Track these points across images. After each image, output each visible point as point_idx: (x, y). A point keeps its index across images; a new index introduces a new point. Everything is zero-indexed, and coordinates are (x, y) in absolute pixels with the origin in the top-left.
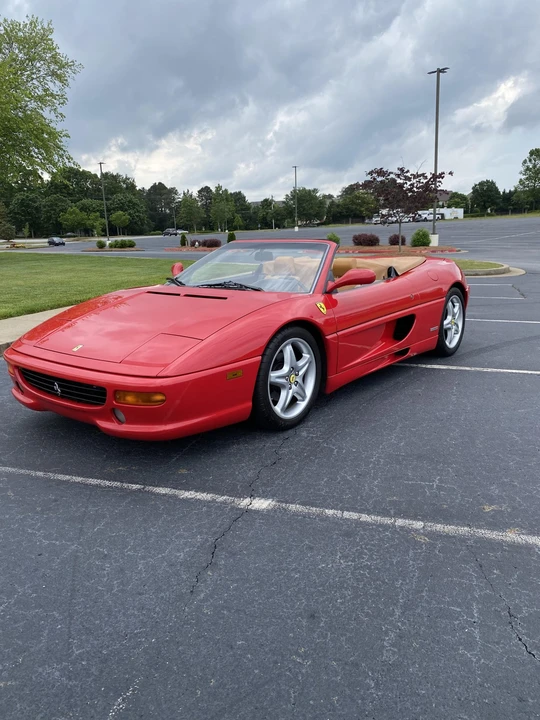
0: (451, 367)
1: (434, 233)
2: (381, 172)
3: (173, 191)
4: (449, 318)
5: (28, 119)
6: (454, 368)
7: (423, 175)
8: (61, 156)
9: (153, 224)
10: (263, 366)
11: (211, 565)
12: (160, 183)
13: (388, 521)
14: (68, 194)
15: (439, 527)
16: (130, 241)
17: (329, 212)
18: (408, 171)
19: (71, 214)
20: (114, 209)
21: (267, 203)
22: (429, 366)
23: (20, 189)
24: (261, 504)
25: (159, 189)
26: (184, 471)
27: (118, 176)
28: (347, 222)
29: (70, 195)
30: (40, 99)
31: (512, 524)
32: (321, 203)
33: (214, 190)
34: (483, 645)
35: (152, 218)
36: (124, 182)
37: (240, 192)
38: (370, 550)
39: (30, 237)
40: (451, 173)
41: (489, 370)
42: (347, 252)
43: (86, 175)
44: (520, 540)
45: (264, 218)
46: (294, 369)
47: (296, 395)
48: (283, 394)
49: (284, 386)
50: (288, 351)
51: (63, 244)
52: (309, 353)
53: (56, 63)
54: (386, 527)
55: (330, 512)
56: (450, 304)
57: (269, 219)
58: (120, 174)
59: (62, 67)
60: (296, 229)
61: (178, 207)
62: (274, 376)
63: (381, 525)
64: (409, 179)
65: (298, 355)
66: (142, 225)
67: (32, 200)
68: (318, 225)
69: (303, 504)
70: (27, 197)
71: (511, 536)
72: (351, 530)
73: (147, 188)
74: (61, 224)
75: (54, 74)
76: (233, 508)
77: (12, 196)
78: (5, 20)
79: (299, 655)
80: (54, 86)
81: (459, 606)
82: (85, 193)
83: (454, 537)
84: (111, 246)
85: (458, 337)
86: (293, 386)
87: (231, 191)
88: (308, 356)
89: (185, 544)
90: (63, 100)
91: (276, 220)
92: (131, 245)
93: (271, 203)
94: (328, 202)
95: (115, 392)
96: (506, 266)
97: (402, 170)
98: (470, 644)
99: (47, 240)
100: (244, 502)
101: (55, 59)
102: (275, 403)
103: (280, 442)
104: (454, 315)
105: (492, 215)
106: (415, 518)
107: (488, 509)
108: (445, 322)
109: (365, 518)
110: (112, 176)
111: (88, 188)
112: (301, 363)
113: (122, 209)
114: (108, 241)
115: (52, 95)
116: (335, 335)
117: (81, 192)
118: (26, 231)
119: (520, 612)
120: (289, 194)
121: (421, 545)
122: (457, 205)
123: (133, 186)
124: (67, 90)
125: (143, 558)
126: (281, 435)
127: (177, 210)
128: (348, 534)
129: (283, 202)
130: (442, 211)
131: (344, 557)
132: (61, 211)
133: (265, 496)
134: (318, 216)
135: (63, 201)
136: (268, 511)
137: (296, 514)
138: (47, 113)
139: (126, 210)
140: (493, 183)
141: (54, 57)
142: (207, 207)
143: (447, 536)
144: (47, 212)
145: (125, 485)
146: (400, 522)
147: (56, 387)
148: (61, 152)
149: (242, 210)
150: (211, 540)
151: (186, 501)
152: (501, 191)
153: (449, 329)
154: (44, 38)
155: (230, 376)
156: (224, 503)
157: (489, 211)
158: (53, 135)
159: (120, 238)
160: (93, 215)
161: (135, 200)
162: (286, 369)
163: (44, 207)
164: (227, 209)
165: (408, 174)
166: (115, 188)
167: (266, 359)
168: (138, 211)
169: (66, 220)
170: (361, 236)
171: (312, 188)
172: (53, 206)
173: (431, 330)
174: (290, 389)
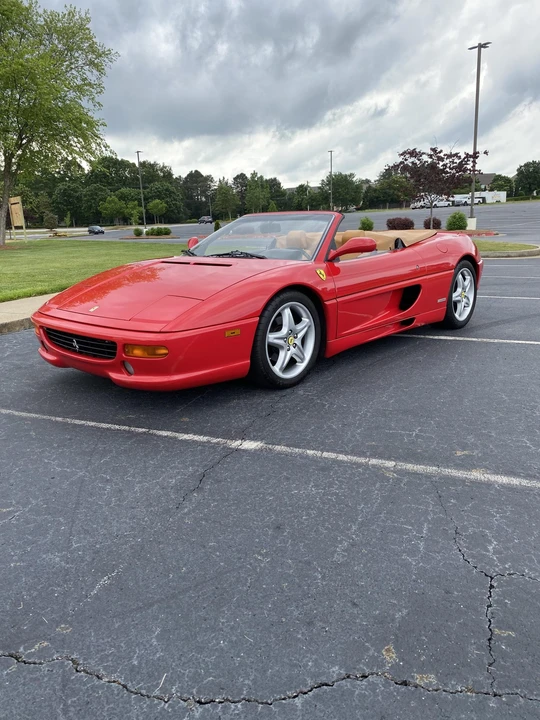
0: (458, 338)
1: (471, 217)
2: (413, 153)
3: (209, 178)
4: (459, 290)
5: (67, 109)
6: (461, 339)
7: (456, 155)
8: (99, 145)
9: (189, 212)
10: (261, 327)
11: (198, 489)
12: (196, 171)
13: (362, 460)
14: (108, 183)
15: (410, 467)
16: (165, 229)
17: (366, 196)
18: (441, 152)
19: (110, 202)
20: (151, 198)
21: (302, 189)
22: (436, 337)
23: (62, 179)
24: (250, 445)
25: (195, 177)
26: (187, 419)
27: (155, 165)
28: (384, 208)
29: (110, 184)
30: (79, 89)
31: (479, 466)
32: (358, 187)
33: (249, 176)
34: (425, 553)
35: (188, 206)
36: (161, 170)
37: (275, 179)
38: (340, 482)
39: (71, 226)
40: (486, 153)
41: (496, 341)
43: (124, 164)
44: (483, 478)
45: (299, 204)
47: (294, 357)
48: (282, 354)
49: (282, 347)
50: (287, 314)
51: (103, 232)
52: (308, 318)
53: (93, 52)
54: (359, 465)
55: (310, 452)
56: (460, 276)
57: (304, 205)
59: (99, 56)
61: (214, 195)
62: (272, 338)
63: (355, 463)
64: (442, 159)
66: (179, 213)
67: (75, 191)
68: (354, 210)
69: (287, 446)
70: (69, 187)
71: (476, 475)
72: (326, 467)
73: (184, 176)
74: (100, 213)
75: (91, 63)
76: (224, 447)
77: (55, 186)
78: (45, 11)
79: (261, 555)
80: (92, 75)
81: (412, 525)
82: (124, 182)
83: (422, 474)
84: (148, 234)
85: (468, 310)
86: (292, 348)
87: (268, 177)
88: (307, 320)
89: (178, 473)
90: (100, 88)
91: (312, 206)
92: (167, 233)
93: (306, 189)
94: (365, 187)
95: (125, 346)
97: (434, 150)
98: (413, 552)
99: (87, 229)
100: (235, 444)
101: (92, 49)
102: (274, 363)
103: (277, 399)
104: (464, 289)
105: (538, 198)
106: (389, 459)
107: (459, 453)
108: (454, 295)
109: (341, 457)
110: (150, 164)
111: (126, 177)
112: (299, 326)
113: (159, 197)
114: (145, 229)
115: (90, 84)
116: (335, 301)
117: (120, 181)
118: (67, 220)
119: (466, 530)
120: (325, 179)
121: (388, 479)
122: (500, 188)
123: (170, 175)
124: (104, 78)
125: (139, 482)
126: (280, 393)
127: (212, 198)
128: (323, 469)
129: (319, 188)
130: (483, 194)
131: (316, 486)
132: (101, 200)
133: (254, 439)
134: (354, 201)
135: (102, 190)
136: (255, 450)
137: (280, 453)
138: (85, 103)
139: (163, 199)
141: (91, 46)
142: (242, 195)
143: (415, 474)
144: (88, 201)
145: (133, 429)
146: (374, 461)
147: (75, 344)
148: (99, 141)
149: (277, 196)
150: (201, 470)
151: (186, 441)
153: (459, 301)
154: (82, 27)
155: (228, 334)
156: (218, 443)
157: (535, 194)
158: (91, 124)
159: (155, 227)
160: (131, 204)
161: (172, 189)
162: (284, 331)
163: (85, 196)
164: (262, 195)
165: (442, 155)
166: (152, 176)
167: (264, 320)
168: (175, 200)
169: (106, 209)
170: (394, 220)
171: (348, 173)
172: (93, 195)
173: (439, 301)
174: (289, 350)
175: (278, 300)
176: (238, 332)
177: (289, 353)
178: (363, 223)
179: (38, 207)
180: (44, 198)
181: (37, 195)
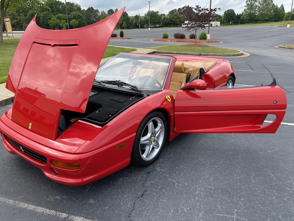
1: (209, 34)
2: (188, 8)
3: (97, 11)
7: (206, 9)
10: (137, 137)
12: (91, 7)
17: (163, 21)
18: (200, 7)
19: (53, 20)
20: (72, 19)
21: (137, 17)
23: (31, 8)
25: (91, 10)
26: (92, 201)
27: (73, 4)
28: (171, 26)
29: (53, 12)
32: (160, 18)
33: (114, 10)
35: (88, 23)
36: (76, 6)
37: (125, 12)
40: (219, 9)
42: (171, 41)
43: (59, 3)
45: (136, 24)
46: (153, 134)
48: (147, 148)
49: (148, 144)
50: (151, 125)
52: (161, 123)
56: (228, 84)
57: (138, 24)
58: (74, 3)
60: (149, 29)
62: (143, 140)
64: (201, 11)
65: (156, 125)
68: (159, 27)
70: (34, 12)
73: (86, 9)
74: (49, 25)
77: (28, 11)
82: (59, 11)
86: (153, 143)
88: (160, 125)
91: (141, 25)
93: (139, 17)
94: (163, 17)
95: (52, 160)
96: (241, 52)
97: (197, 6)
102: (143, 154)
105: (232, 25)
110: (71, 4)
111: (60, 9)
112: (157, 129)
113: (75, 18)
117: (57, 11)
120: (146, 13)
122: (217, 20)
123: (80, 9)
129: (144, 17)
130: (211, 23)
132: (49, 19)
134: (159, 23)
135: (49, 14)
139: (77, 19)
140: (233, 11)
144: (43, 19)
145: (58, 213)
149: (126, 20)
152: (236, 14)
155: (118, 148)
157: (230, 23)
160: (62, 21)
161: (81, 15)
162: (149, 135)
163: (42, 17)
165: (200, 9)
166: (72, 9)
168: (82, 20)
169: (51, 23)
170: (177, 34)
171: (156, 11)
172: (45, 16)
174: (151, 144)
177: (152, 146)
178: (164, 35)
179: (20, 21)
180: (22, 17)
181: (19, 15)
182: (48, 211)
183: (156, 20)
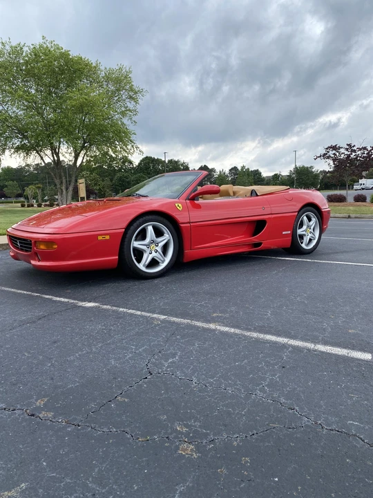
2: (334, 148)
3: (213, 170)
4: (304, 227)
7: (365, 148)
8: (133, 146)
10: (127, 236)
11: (33, 322)
12: (205, 166)
17: (322, 182)
18: (354, 146)
21: (276, 177)
23: (120, 170)
25: (204, 169)
27: (178, 162)
31: (219, 322)
32: (317, 175)
33: (240, 168)
36: (182, 165)
37: (258, 170)
43: (159, 161)
44: (213, 327)
46: (154, 242)
47: (156, 258)
48: (145, 256)
49: (145, 251)
53: (132, 91)
54: (144, 317)
56: (305, 218)
58: (180, 160)
59: (136, 93)
62: (136, 244)
63: (142, 316)
67: (126, 177)
69: (112, 306)
70: (123, 175)
72: (122, 316)
73: (197, 168)
75: (131, 98)
76: (74, 305)
77: (115, 175)
78: (106, 68)
80: (131, 105)
81: (137, 346)
82: (158, 173)
83: (176, 323)
85: (314, 243)
87: (252, 169)
88: (167, 236)
89: (32, 315)
90: (135, 112)
93: (279, 176)
94: (322, 175)
95: (35, 242)
97: (349, 145)
98: (120, 359)
100: (83, 304)
101: (131, 89)
102: (139, 262)
104: (309, 227)
106: (166, 315)
108: (299, 230)
109: (138, 313)
110: (175, 161)
111: (160, 169)
112: (161, 239)
115: (130, 110)
116: (189, 224)
117: (156, 172)
119: (167, 351)
120: (292, 169)
121: (152, 324)
123: (188, 168)
124: (138, 106)
126: (143, 282)
128: (118, 318)
129: (288, 176)
133: (97, 302)
134: (314, 185)
136: (90, 307)
137: (102, 309)
138: (125, 120)
141: (131, 87)
142: (234, 180)
143: (173, 323)
145: (32, 294)
146: (155, 316)
147: (18, 243)
148: (133, 144)
149: (259, 182)
150: (46, 314)
151: (55, 301)
153: (305, 235)
154: (126, 77)
155: (100, 238)
156: (72, 303)
158: (127, 133)
162: (148, 240)
163: (132, 181)
164: (247, 181)
165: (355, 148)
167: (130, 232)
171: (309, 166)
173: (284, 233)
174: (150, 253)
175: (141, 220)
176: (108, 237)
177: (151, 255)
179: (103, 188)
180: (107, 182)
181: (103, 181)
182: (25, 292)
183: (308, 179)
